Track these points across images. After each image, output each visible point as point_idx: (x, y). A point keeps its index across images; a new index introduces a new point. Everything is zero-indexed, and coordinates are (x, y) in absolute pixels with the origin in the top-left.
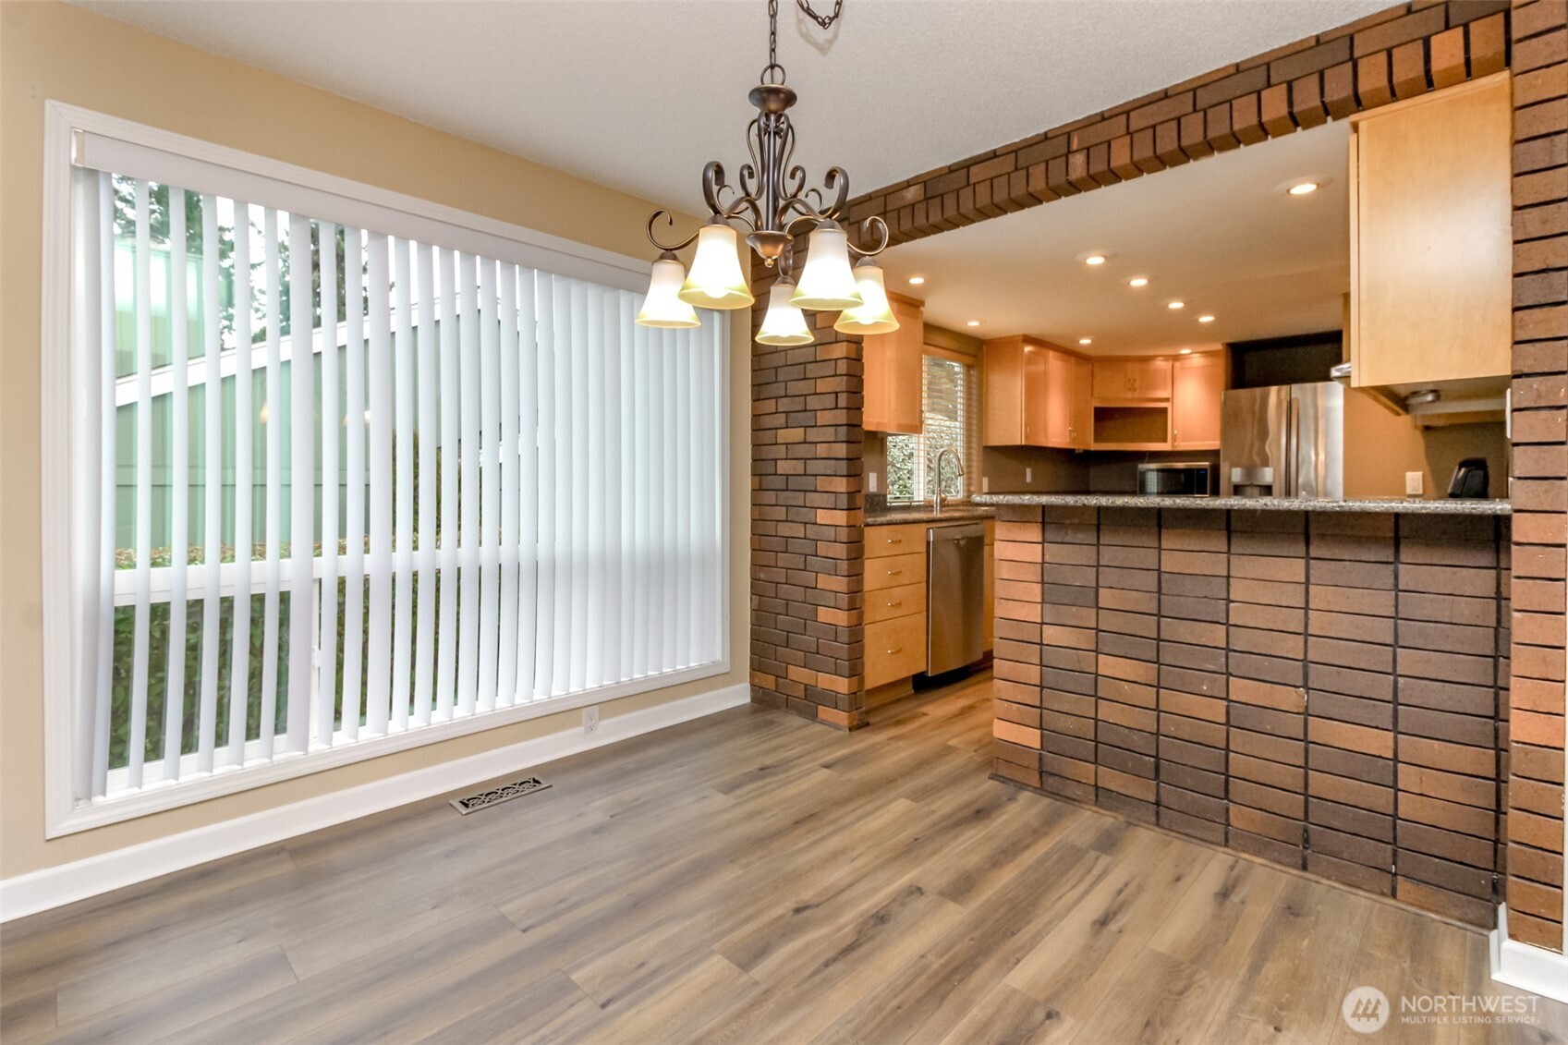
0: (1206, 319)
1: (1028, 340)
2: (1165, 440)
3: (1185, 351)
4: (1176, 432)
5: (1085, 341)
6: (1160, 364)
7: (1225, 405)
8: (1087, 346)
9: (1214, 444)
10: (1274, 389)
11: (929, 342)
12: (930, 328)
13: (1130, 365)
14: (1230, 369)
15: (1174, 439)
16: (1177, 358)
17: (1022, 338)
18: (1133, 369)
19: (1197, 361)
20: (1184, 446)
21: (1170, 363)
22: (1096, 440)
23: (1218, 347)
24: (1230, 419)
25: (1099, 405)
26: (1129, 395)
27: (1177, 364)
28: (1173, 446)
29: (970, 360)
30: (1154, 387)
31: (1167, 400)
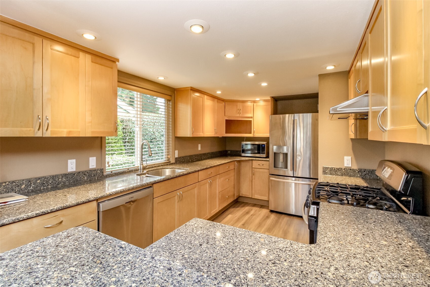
0: (264, 84)
1: (194, 90)
2: (251, 133)
3: (257, 99)
4: (254, 130)
5: (219, 92)
6: (249, 104)
7: (271, 121)
8: (220, 94)
9: (267, 135)
10: (287, 115)
11: (121, 81)
12: (121, 73)
13: (239, 104)
14: (273, 107)
15: (254, 133)
16: (254, 102)
17: (190, 88)
18: (240, 105)
19: (262, 103)
20: (257, 135)
21: (252, 104)
22: (226, 133)
23: (269, 98)
24: (273, 126)
25: (227, 119)
26: (238, 115)
27: (255, 104)
28: (253, 135)
29: (169, 98)
30: (247, 112)
31: (251, 117)
